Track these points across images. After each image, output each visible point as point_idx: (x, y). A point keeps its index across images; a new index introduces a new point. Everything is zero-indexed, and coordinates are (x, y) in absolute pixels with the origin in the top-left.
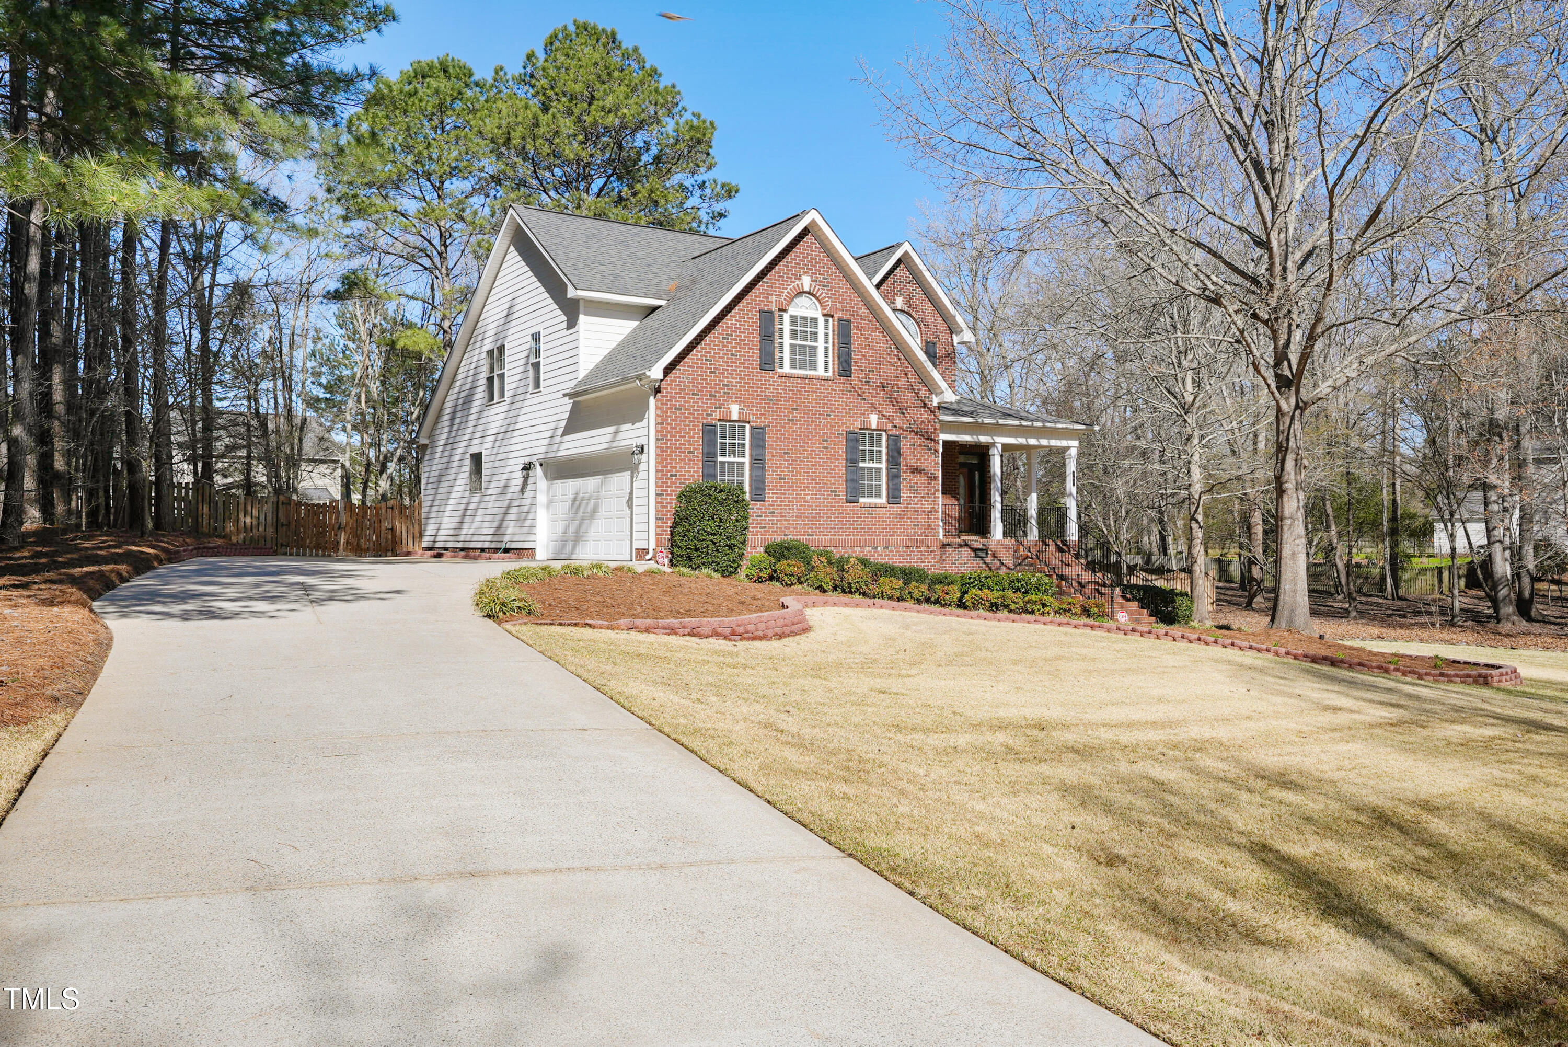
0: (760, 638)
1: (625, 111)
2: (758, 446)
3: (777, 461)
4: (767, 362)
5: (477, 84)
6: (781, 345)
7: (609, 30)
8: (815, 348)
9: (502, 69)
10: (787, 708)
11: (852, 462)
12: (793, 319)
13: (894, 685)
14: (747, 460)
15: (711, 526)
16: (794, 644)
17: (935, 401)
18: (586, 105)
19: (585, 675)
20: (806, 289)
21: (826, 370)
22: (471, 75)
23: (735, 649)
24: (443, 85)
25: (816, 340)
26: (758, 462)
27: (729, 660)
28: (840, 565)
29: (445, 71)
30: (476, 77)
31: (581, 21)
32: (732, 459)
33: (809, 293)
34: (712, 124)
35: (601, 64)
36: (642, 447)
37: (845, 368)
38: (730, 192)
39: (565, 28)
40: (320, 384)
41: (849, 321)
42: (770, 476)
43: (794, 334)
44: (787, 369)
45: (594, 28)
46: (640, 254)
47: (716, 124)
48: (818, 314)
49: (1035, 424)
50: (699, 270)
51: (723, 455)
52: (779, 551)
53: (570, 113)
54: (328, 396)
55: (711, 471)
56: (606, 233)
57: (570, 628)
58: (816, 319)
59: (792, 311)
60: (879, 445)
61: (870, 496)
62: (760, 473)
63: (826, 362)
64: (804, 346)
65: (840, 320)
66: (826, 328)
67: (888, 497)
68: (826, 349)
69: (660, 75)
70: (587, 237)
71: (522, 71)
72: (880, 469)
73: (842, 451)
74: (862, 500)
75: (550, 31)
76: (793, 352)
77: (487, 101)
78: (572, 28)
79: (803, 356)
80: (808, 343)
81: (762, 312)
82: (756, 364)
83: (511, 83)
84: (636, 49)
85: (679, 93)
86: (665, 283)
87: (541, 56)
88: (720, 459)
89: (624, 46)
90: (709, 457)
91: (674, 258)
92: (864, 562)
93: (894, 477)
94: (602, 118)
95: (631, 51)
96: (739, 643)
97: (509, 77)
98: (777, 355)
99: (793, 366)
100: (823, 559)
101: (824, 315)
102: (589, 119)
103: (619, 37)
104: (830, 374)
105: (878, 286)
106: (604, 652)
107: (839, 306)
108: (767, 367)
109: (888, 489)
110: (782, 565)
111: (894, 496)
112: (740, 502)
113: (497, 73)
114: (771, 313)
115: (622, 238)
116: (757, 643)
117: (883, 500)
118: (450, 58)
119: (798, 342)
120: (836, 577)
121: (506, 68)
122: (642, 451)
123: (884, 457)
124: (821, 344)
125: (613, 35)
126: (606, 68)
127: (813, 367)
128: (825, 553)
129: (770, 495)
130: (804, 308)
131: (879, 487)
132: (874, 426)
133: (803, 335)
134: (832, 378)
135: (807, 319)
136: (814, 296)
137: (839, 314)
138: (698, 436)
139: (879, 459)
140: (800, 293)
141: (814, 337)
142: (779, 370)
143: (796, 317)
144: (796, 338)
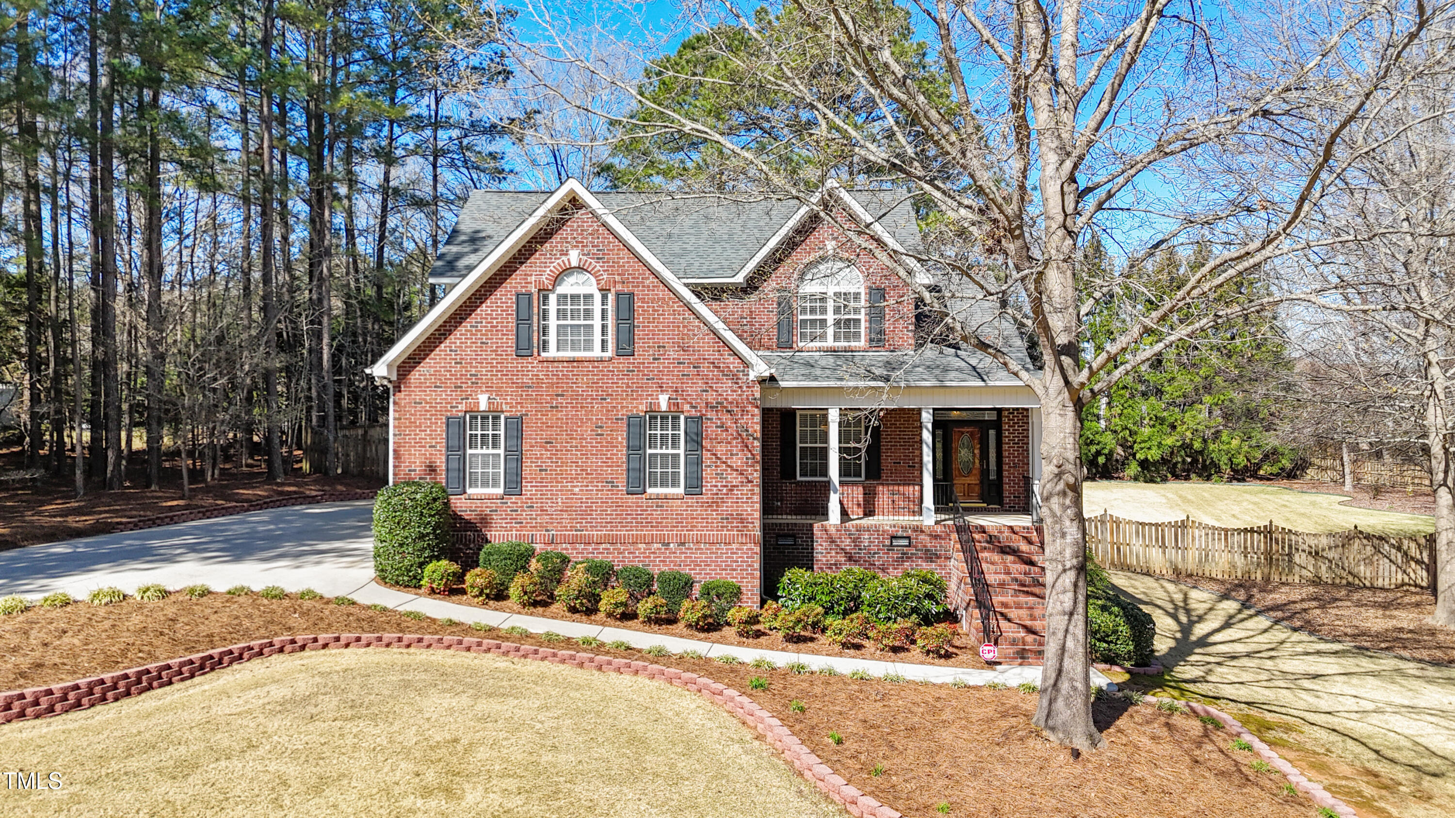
4: (526, 347)
6: (545, 327)
8: (590, 326)
11: (637, 448)
12: (562, 297)
17: (753, 375)
20: (574, 264)
21: (604, 348)
25: (591, 318)
33: (579, 268)
37: (627, 348)
41: (631, 294)
43: (561, 314)
44: (553, 352)
48: (591, 288)
58: (592, 296)
59: (560, 290)
60: (676, 429)
61: (663, 485)
63: (604, 342)
64: (577, 326)
65: (618, 295)
66: (604, 304)
67: (686, 487)
68: (604, 327)
72: (679, 455)
73: (621, 437)
74: (650, 491)
76: (561, 333)
79: (575, 336)
81: (518, 295)
82: (511, 351)
93: (695, 464)
98: (539, 338)
99: (561, 349)
101: (601, 290)
107: (617, 278)
108: (524, 352)
109: (687, 477)
111: (695, 486)
114: (530, 295)
117: (680, 490)
119: (568, 322)
123: (682, 442)
127: (587, 347)
129: (528, 489)
130: (576, 285)
131: (676, 475)
132: (664, 407)
133: (574, 314)
134: (611, 359)
135: (579, 296)
136: (586, 270)
137: (619, 287)
138: (440, 430)
139: (675, 444)
140: (568, 271)
141: (588, 314)
142: (543, 354)
143: (565, 296)
144: (565, 318)
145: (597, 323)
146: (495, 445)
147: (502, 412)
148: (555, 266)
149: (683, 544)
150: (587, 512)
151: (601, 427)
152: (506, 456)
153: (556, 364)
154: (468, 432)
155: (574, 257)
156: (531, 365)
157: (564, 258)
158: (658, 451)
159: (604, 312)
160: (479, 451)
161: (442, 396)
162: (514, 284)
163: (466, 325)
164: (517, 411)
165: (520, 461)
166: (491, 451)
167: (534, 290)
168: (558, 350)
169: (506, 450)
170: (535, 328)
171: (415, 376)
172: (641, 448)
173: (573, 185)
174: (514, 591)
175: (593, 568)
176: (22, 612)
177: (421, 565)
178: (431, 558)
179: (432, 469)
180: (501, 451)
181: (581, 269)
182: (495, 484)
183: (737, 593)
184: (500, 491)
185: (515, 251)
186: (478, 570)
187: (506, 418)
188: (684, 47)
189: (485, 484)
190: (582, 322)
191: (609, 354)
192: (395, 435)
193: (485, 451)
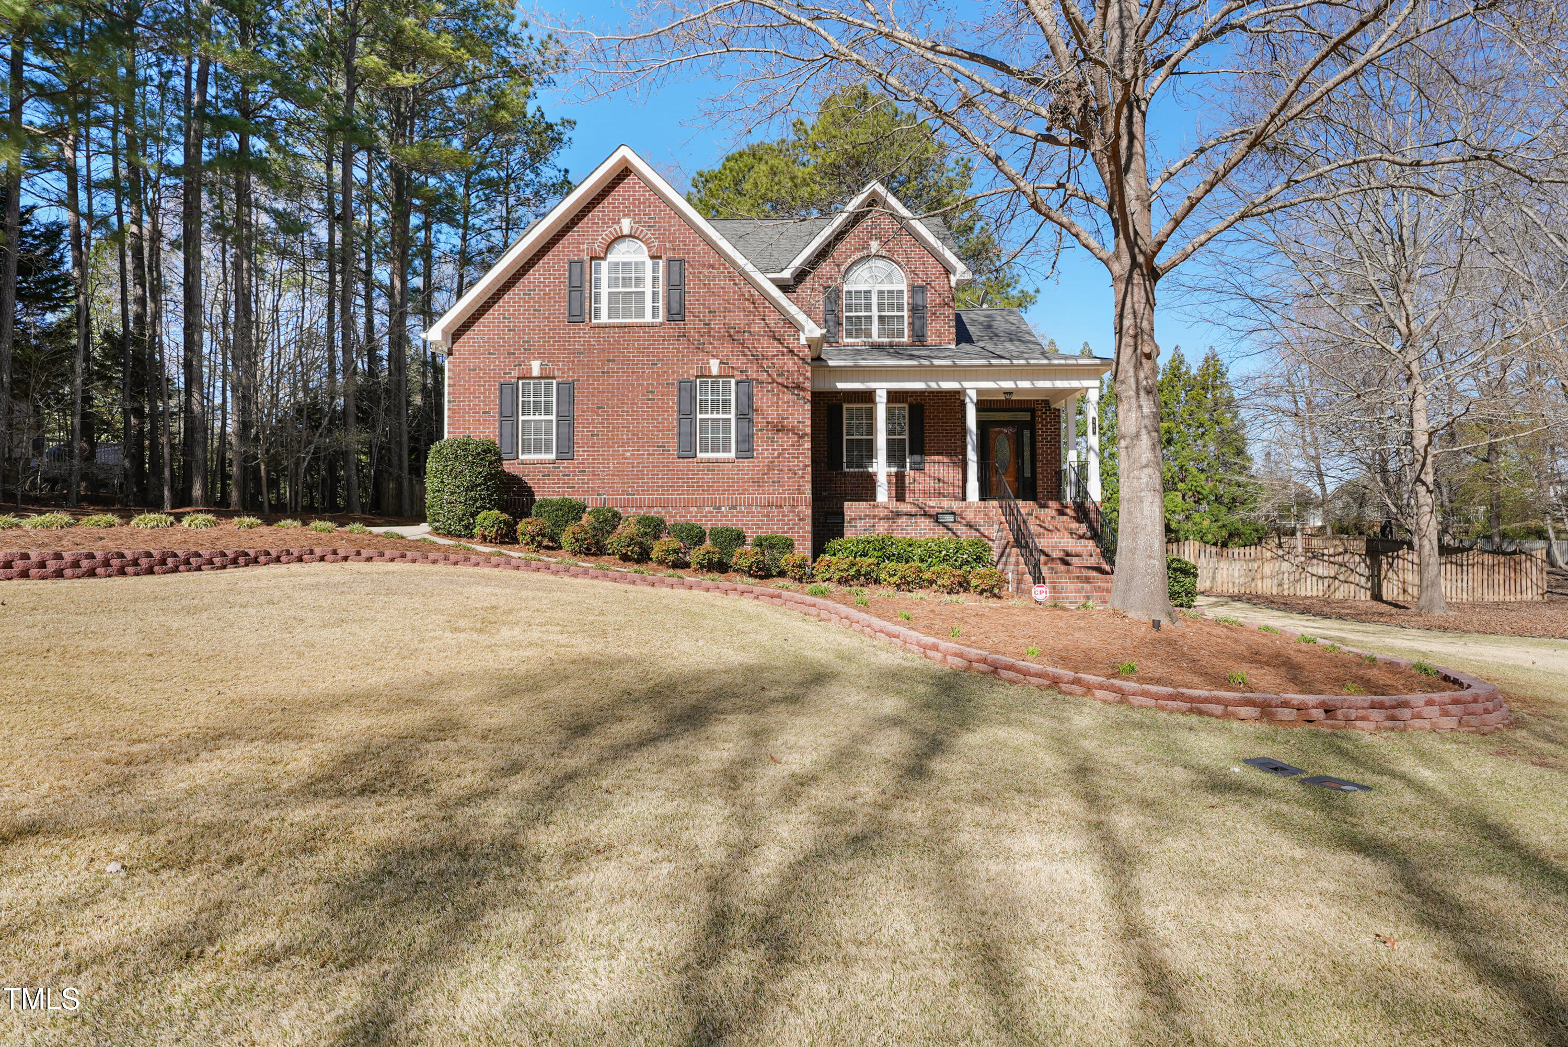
2: (567, 403)
3: (589, 416)
4: (580, 314)
6: (597, 294)
8: (641, 293)
11: (688, 413)
12: (614, 266)
20: (626, 231)
21: (655, 314)
25: (642, 285)
26: (567, 419)
33: (630, 236)
37: (676, 313)
41: (683, 260)
42: (581, 433)
43: (613, 282)
44: (604, 319)
48: (643, 257)
49: (1015, 362)
51: (526, 413)
58: (643, 263)
59: (611, 258)
60: (726, 394)
61: (714, 450)
62: (569, 430)
63: (655, 308)
64: (627, 293)
65: (669, 261)
66: (655, 271)
67: (737, 450)
68: (655, 294)
72: (729, 420)
73: (672, 402)
74: (701, 455)
76: (613, 300)
79: (627, 303)
81: (570, 262)
82: (564, 318)
88: (522, 418)
93: (746, 428)
98: (591, 305)
99: (612, 314)
101: (652, 257)
107: (668, 245)
108: (575, 319)
109: (739, 442)
111: (746, 448)
114: (581, 262)
117: (732, 455)
119: (620, 289)
127: (641, 313)
129: (580, 453)
130: (626, 253)
131: (727, 440)
132: (715, 371)
133: (626, 282)
134: (661, 324)
135: (629, 264)
136: (637, 238)
137: (670, 254)
138: (494, 395)
139: (726, 409)
140: (620, 238)
141: (639, 281)
142: (593, 321)
143: (617, 264)
144: (617, 286)
145: (648, 290)
146: (548, 412)
147: (554, 378)
148: (607, 234)
149: (734, 507)
150: (638, 477)
151: (652, 392)
152: (558, 421)
153: (607, 330)
154: (521, 399)
155: (626, 225)
156: (582, 331)
157: (615, 226)
158: (709, 416)
159: (655, 279)
160: (531, 417)
161: (496, 363)
164: (570, 376)
165: (571, 426)
166: (543, 417)
167: (586, 258)
168: (609, 317)
169: (558, 415)
170: (587, 295)
172: (692, 412)
173: (625, 152)
174: (565, 539)
175: (645, 521)
176: (62, 527)
177: (473, 515)
178: (483, 508)
180: (553, 417)
181: (632, 236)
182: (548, 450)
183: (789, 545)
184: (553, 456)
185: (568, 220)
186: (530, 520)
187: (558, 384)
188: (728, 160)
189: (538, 450)
190: (633, 289)
191: (660, 319)
192: (449, 402)
193: (537, 417)
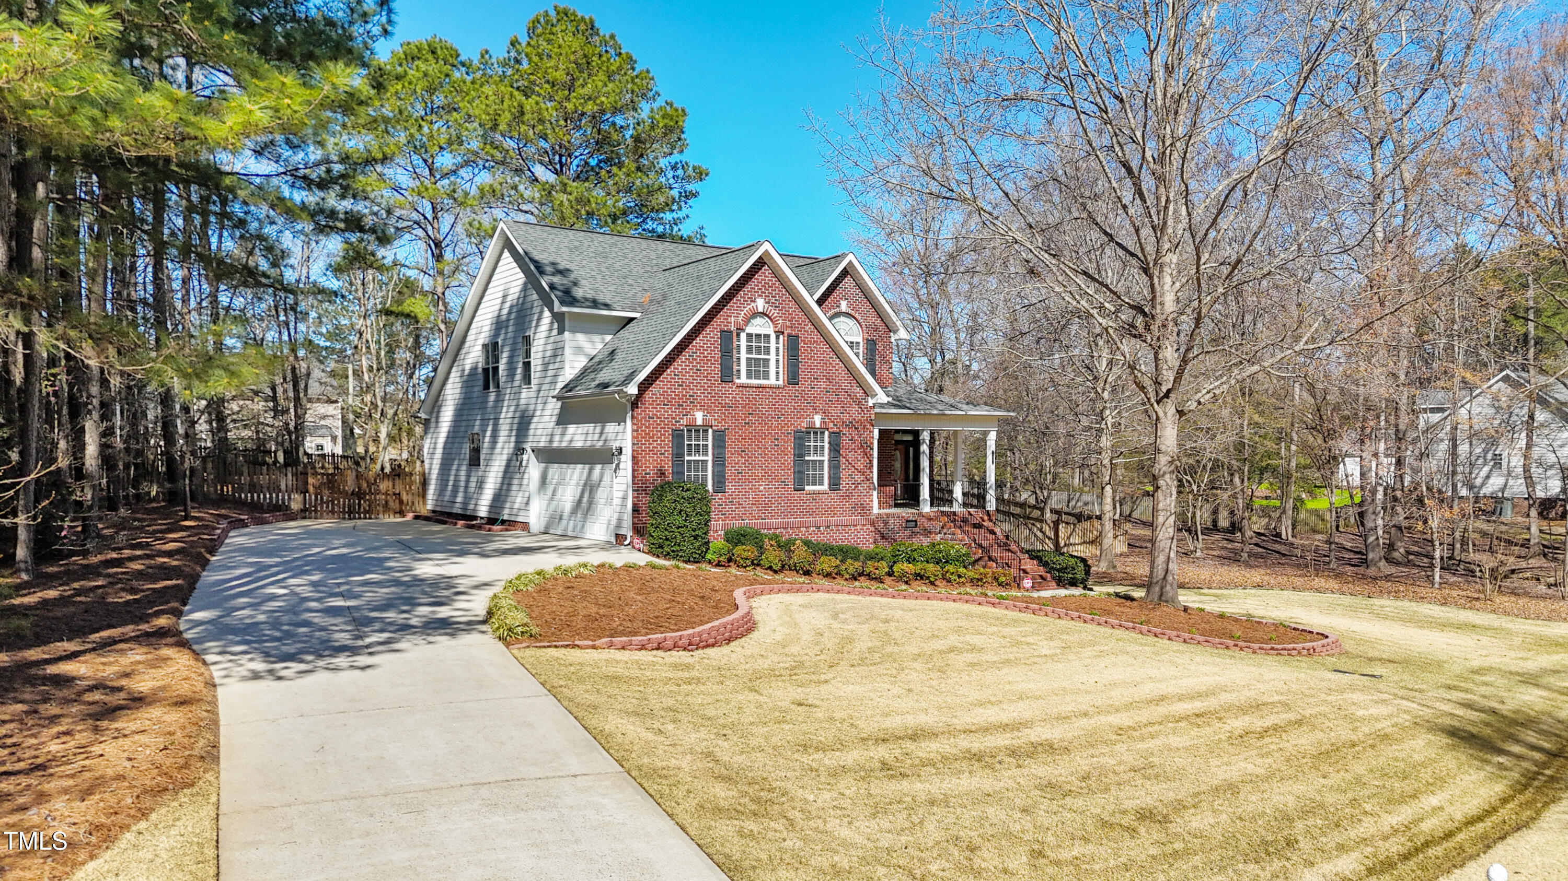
0: (713, 646)
1: (603, 99)
2: (719, 447)
3: (736, 458)
4: (727, 374)
5: (463, 64)
6: (739, 359)
7: (587, 17)
8: (768, 360)
9: (487, 52)
10: (725, 732)
11: (800, 455)
12: (749, 336)
13: (811, 694)
14: (710, 458)
15: (679, 520)
16: (739, 649)
17: (871, 402)
18: (567, 92)
19: (574, 710)
20: (760, 310)
21: (777, 379)
22: (458, 56)
23: (690, 660)
24: (432, 68)
25: (768, 354)
26: (719, 461)
27: (686, 675)
28: (786, 547)
29: (433, 52)
30: (463, 58)
31: (562, 6)
32: (697, 458)
34: (683, 110)
35: (580, 53)
36: (621, 449)
37: (793, 378)
38: (701, 174)
39: (546, 14)
40: (321, 334)
41: (797, 337)
42: (730, 471)
43: (749, 349)
44: (743, 380)
45: (574, 14)
46: (617, 266)
47: (687, 110)
48: (770, 330)
50: (669, 285)
51: (690, 455)
52: (736, 538)
53: (551, 99)
54: (328, 344)
55: (680, 469)
56: (586, 244)
57: (563, 650)
58: (769, 336)
59: (749, 330)
60: (823, 441)
61: (814, 484)
62: (720, 469)
63: (777, 373)
64: (759, 359)
65: (788, 336)
66: (777, 343)
67: (830, 485)
68: (777, 361)
69: (635, 62)
70: (570, 250)
71: (506, 55)
72: (824, 460)
73: (790, 447)
74: (807, 488)
75: (532, 17)
76: (749, 364)
77: (473, 83)
78: (553, 13)
79: (758, 367)
80: (762, 356)
81: (722, 331)
82: (718, 377)
83: (496, 66)
84: (612, 37)
85: (652, 79)
86: (639, 295)
87: (524, 39)
88: (687, 458)
89: (601, 34)
90: (678, 456)
91: (649, 269)
92: (807, 543)
93: (835, 466)
94: (581, 104)
95: (607, 38)
96: (696, 653)
97: (494, 60)
98: (735, 368)
99: (749, 376)
100: (773, 543)
101: (776, 332)
102: (570, 106)
103: (596, 25)
104: (781, 382)
105: (820, 302)
106: (590, 677)
107: (788, 323)
108: (727, 379)
109: (830, 477)
110: (738, 550)
111: (835, 484)
112: (705, 499)
113: (482, 56)
114: (731, 332)
115: (601, 249)
116: (709, 651)
117: (825, 487)
118: (437, 40)
119: (754, 356)
120: (783, 557)
121: (491, 52)
122: (620, 453)
123: (826, 451)
124: (772, 357)
125: (592, 22)
126: (585, 56)
127: (766, 377)
128: (776, 537)
129: (730, 487)
130: (759, 326)
132: (818, 425)
133: (758, 350)
134: (782, 386)
135: (761, 335)
136: (767, 316)
137: (789, 331)
138: (668, 440)
139: (822, 453)
140: (756, 314)
141: (767, 351)
142: (738, 381)
143: (752, 335)
144: (751, 353)
146: (705, 453)
147: (711, 426)
148: (746, 310)
149: (828, 527)
150: (767, 505)
152: (713, 461)
153: (746, 389)
154: (686, 443)
155: (760, 304)
156: (731, 389)
157: (753, 304)
159: (778, 350)
160: (693, 457)
161: (669, 412)
162: (718, 321)
163: (686, 354)
164: (721, 426)
165: (722, 465)
166: (701, 458)
167: (732, 328)
168: (747, 378)
169: (713, 457)
170: (733, 359)
171: (648, 395)
173: (766, 246)
179: (662, 474)
181: (763, 314)
184: (708, 489)
